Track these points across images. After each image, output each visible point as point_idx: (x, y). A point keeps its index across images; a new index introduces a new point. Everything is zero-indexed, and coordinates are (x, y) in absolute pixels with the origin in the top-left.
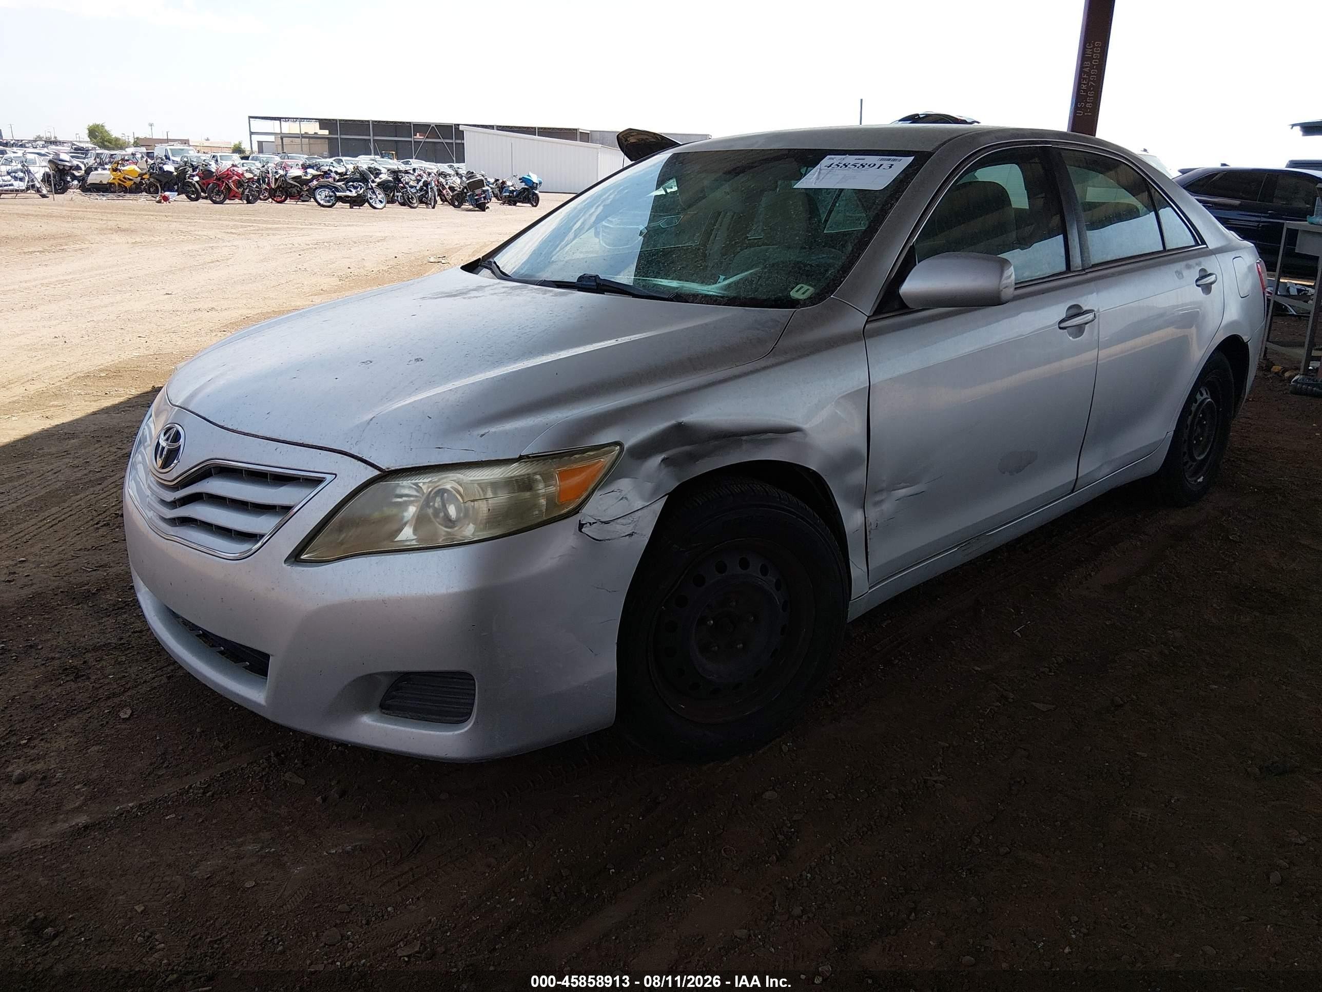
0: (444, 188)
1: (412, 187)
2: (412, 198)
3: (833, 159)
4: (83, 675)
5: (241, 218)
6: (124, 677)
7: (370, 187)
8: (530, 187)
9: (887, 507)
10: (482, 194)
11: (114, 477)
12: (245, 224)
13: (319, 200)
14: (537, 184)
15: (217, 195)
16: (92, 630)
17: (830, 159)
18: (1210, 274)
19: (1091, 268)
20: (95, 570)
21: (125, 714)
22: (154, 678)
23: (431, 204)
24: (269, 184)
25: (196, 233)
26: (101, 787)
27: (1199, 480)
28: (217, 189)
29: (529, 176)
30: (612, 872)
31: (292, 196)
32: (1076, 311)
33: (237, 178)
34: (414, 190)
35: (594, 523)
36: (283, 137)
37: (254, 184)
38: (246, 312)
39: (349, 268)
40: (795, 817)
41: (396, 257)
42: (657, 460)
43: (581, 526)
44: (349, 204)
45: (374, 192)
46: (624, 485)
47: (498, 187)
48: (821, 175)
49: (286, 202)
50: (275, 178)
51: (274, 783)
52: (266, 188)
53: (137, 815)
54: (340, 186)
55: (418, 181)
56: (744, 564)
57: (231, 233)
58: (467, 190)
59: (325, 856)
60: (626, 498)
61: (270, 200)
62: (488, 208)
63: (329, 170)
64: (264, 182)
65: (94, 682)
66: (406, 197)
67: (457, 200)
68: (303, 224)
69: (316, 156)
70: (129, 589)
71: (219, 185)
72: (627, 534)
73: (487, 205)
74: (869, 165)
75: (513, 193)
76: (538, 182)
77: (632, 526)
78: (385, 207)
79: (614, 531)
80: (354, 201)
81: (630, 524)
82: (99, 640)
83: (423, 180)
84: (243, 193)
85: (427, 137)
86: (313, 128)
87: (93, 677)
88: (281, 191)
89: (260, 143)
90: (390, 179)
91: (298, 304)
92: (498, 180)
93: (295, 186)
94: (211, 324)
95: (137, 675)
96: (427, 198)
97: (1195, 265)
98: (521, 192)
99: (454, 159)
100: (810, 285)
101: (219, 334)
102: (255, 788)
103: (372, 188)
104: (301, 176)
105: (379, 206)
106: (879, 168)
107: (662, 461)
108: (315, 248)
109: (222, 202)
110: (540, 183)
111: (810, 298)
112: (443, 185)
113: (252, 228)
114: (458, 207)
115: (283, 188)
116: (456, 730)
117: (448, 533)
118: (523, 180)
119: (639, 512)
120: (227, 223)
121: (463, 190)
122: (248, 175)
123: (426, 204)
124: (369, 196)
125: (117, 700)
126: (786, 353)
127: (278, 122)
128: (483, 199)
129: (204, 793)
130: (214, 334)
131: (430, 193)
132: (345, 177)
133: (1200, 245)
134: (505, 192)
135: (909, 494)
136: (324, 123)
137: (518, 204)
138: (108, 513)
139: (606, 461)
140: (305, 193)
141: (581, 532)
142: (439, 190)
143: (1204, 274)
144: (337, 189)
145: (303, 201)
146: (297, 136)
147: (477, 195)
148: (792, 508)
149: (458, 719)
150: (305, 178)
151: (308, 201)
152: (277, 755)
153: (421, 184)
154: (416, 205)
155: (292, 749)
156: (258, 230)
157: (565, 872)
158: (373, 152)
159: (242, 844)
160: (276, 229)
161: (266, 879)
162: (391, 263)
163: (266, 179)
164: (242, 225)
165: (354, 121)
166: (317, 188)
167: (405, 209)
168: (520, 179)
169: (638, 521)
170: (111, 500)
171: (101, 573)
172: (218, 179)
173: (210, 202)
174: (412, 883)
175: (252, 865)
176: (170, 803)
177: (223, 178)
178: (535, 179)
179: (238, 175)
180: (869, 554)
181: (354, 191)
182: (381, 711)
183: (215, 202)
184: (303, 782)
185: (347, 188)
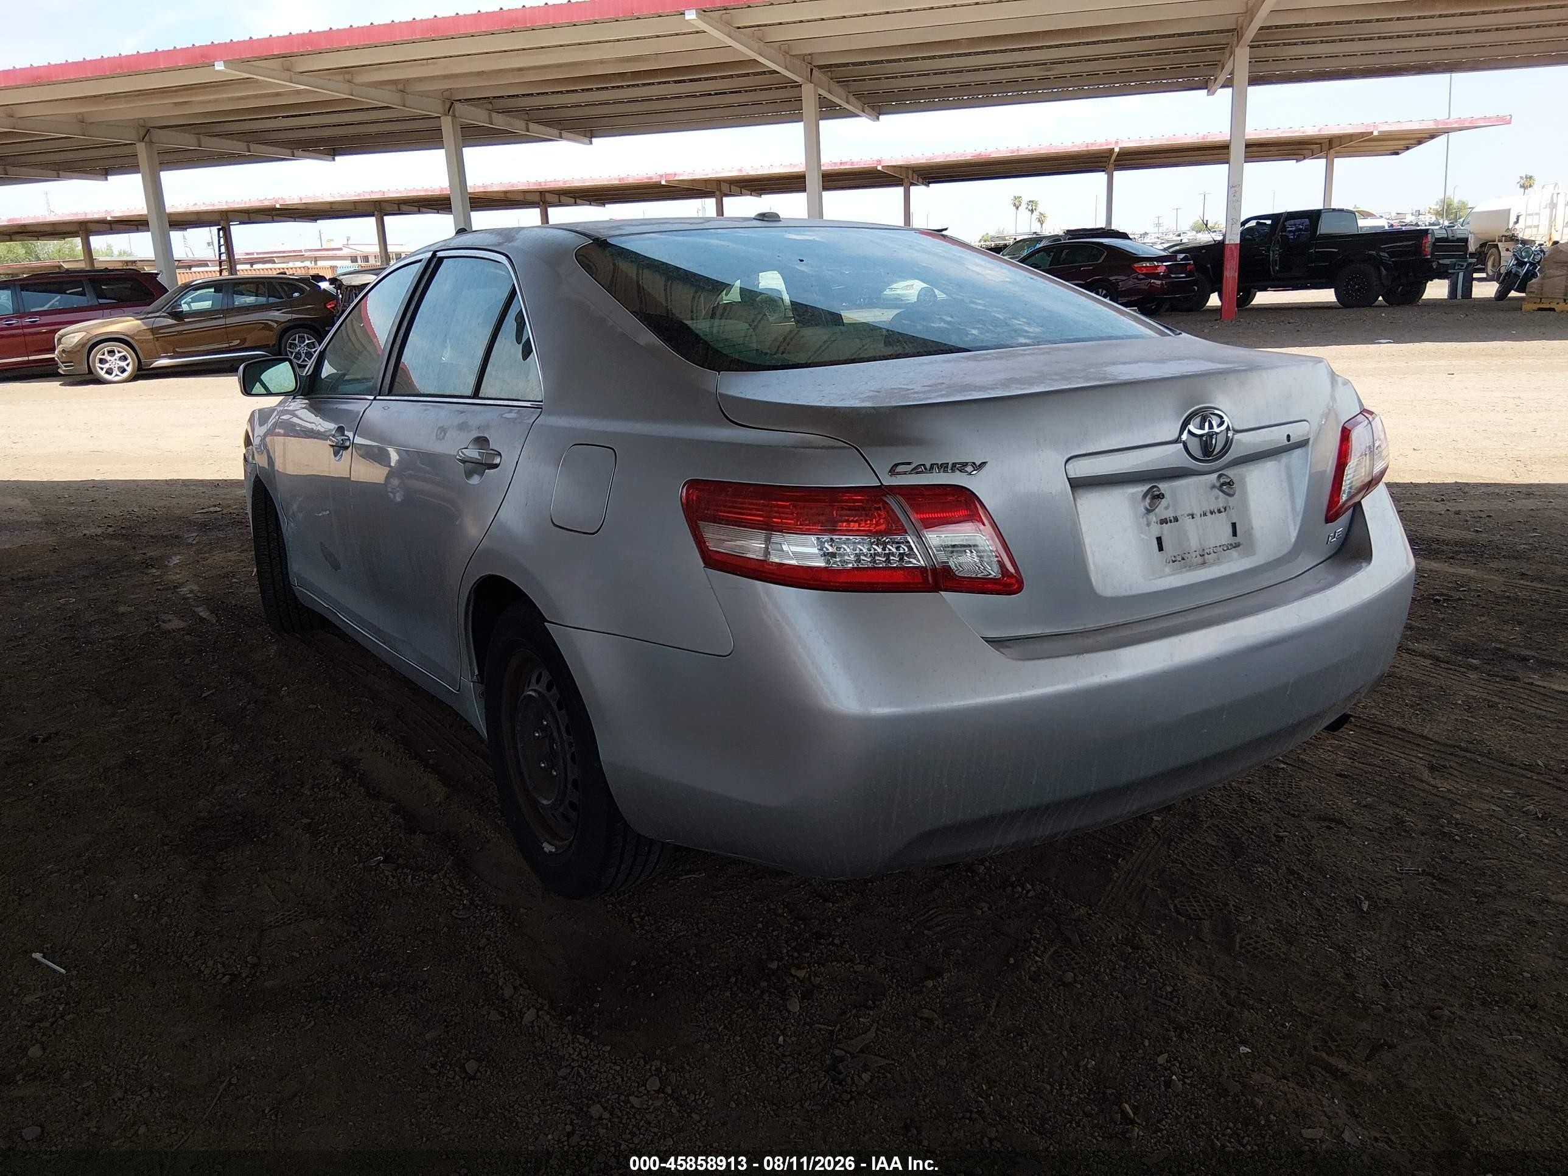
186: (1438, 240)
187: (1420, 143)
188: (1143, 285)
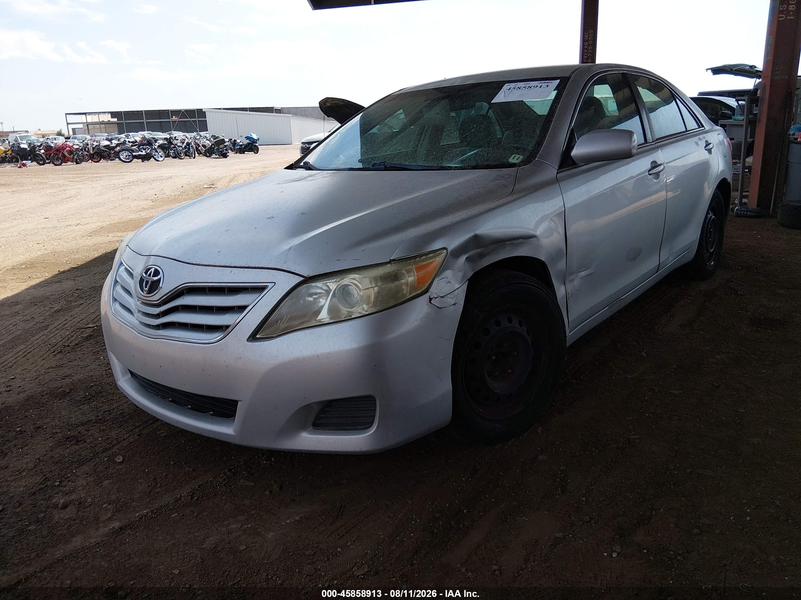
0: (199, 146)
1: (179, 146)
2: (180, 153)
3: (510, 85)
4: (81, 440)
5: (76, 172)
6: (109, 438)
7: (154, 148)
8: (252, 142)
9: (576, 282)
10: (224, 148)
11: (54, 324)
12: (80, 176)
13: (122, 159)
14: (256, 140)
15: (57, 160)
16: (77, 414)
17: (508, 85)
18: (710, 144)
19: (656, 141)
20: (63, 379)
21: (119, 459)
22: (129, 437)
23: (192, 156)
24: (88, 151)
25: (50, 183)
26: (120, 504)
27: (712, 264)
28: (57, 157)
29: (251, 135)
30: (466, 512)
31: (104, 158)
32: (655, 165)
33: (69, 149)
34: (181, 148)
35: (437, 297)
36: (88, 124)
37: (80, 152)
38: (100, 224)
39: (156, 195)
40: (562, 468)
41: (182, 187)
42: (463, 259)
43: (430, 299)
44: (141, 160)
45: (157, 151)
46: (448, 273)
47: (232, 143)
48: (506, 94)
49: (100, 162)
50: (93, 147)
51: (234, 487)
52: (87, 154)
53: (152, 517)
54: (135, 149)
55: (183, 143)
56: (510, 321)
57: (72, 181)
58: (214, 146)
59: (284, 525)
60: (450, 282)
61: (90, 161)
62: (228, 156)
63: (125, 140)
64: (85, 150)
65: (90, 444)
66: (176, 153)
67: (209, 152)
68: (116, 173)
69: (113, 134)
70: (90, 387)
71: (58, 154)
72: (453, 304)
73: (228, 154)
74: (534, 87)
75: (242, 146)
76: (257, 139)
77: (455, 298)
78: (164, 160)
79: (447, 302)
80: (144, 158)
81: (453, 297)
82: (83, 419)
83: (186, 142)
84: (73, 157)
85: (180, 118)
86: (107, 118)
87: (88, 441)
88: (97, 155)
89: (74, 130)
90: (166, 142)
91: (132, 217)
92: (231, 139)
93: (106, 151)
94: (81, 233)
95: (117, 436)
96: (190, 153)
97: (702, 138)
98: (247, 145)
99: (198, 130)
100: (520, 154)
101: (89, 238)
102: (223, 491)
103: (155, 149)
104: (109, 145)
105: (161, 159)
106: (540, 87)
107: (466, 259)
108: (130, 185)
109: (60, 165)
110: (258, 139)
111: (522, 162)
112: (198, 144)
113: (84, 177)
114: (210, 156)
115: (98, 153)
116: (365, 433)
117: (349, 312)
118: (247, 138)
119: (457, 290)
120: (68, 176)
121: (211, 146)
122: (76, 147)
123: (189, 156)
124: (154, 154)
125: (110, 452)
126: (521, 192)
127: (84, 116)
128: (225, 151)
129: (192, 498)
130: (85, 238)
131: (191, 149)
132: (136, 144)
133: (701, 128)
134: (237, 146)
135: (586, 275)
136: (114, 114)
137: (246, 153)
138: (58, 345)
139: (439, 259)
140: (112, 155)
141: (431, 303)
142: (196, 147)
143: (708, 144)
144: (133, 151)
145: (111, 160)
146: (98, 123)
147: (221, 149)
148: (535, 283)
149: (365, 426)
150: (112, 145)
151: (114, 160)
152: (230, 470)
153: (185, 144)
154: (183, 157)
155: (238, 466)
156: (89, 178)
157: (437, 515)
158: (146, 129)
159: (229, 524)
160: (100, 177)
161: (252, 543)
162: (181, 190)
163: (87, 149)
164: (78, 176)
165: (133, 111)
166: (120, 151)
167: (177, 160)
168: (246, 138)
169: (457, 296)
170: (58, 338)
171: (68, 380)
172: (57, 150)
173: (53, 165)
174: (346, 533)
175: (239, 536)
176: (171, 507)
177: (59, 150)
178: (255, 137)
179: (69, 147)
180: (569, 311)
181: (144, 151)
182: (313, 428)
183: (56, 165)
184: (253, 484)
185: (139, 149)
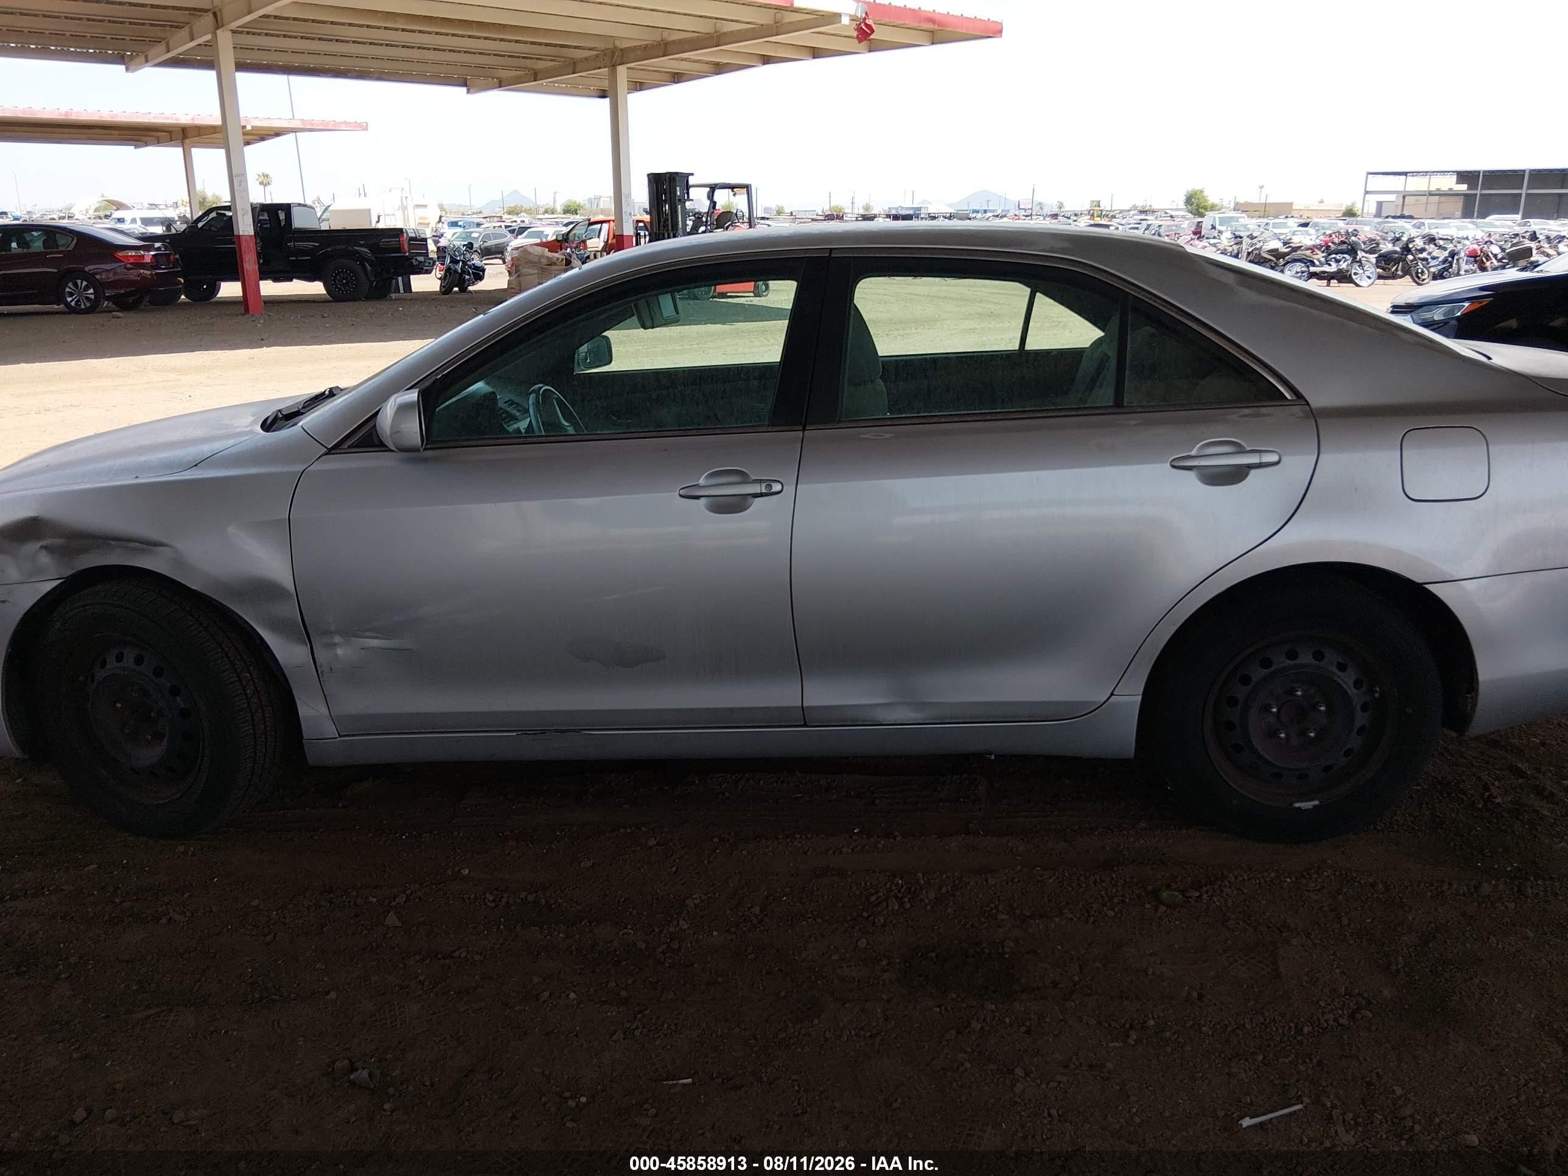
7: (1358, 260)
9: (346, 653)
32: (733, 479)
36: (1405, 195)
42: (35, 545)
45: (1361, 267)
46: (3, 560)
54: (1319, 259)
60: (4, 571)
77: (6, 595)
81: (4, 592)
83: (1451, 249)
86: (1449, 183)
89: (1379, 204)
90: (1397, 249)
103: (1361, 261)
105: (1366, 282)
107: (41, 548)
119: (16, 585)
124: (1353, 271)
127: (1403, 178)
135: (384, 647)
136: (1464, 176)
144: (1312, 264)
146: (1425, 193)
166: (1288, 262)
169: (14, 592)
180: (328, 697)
181: (1334, 265)
185: (1326, 261)
186: (411, 239)
187: (263, 139)
188: (133, 275)
